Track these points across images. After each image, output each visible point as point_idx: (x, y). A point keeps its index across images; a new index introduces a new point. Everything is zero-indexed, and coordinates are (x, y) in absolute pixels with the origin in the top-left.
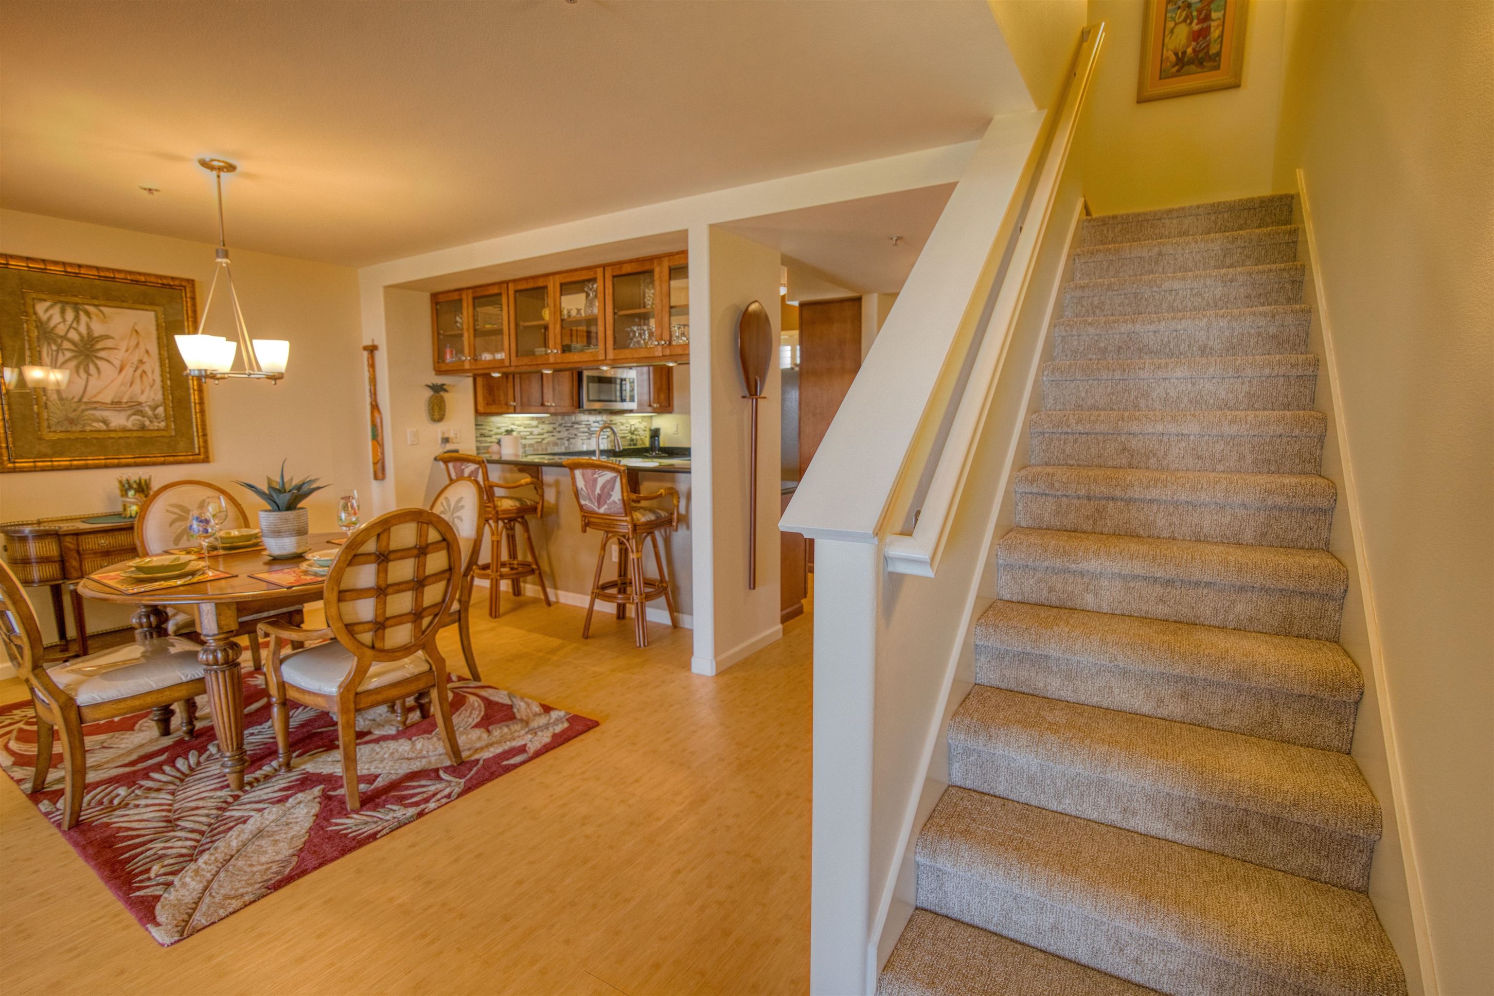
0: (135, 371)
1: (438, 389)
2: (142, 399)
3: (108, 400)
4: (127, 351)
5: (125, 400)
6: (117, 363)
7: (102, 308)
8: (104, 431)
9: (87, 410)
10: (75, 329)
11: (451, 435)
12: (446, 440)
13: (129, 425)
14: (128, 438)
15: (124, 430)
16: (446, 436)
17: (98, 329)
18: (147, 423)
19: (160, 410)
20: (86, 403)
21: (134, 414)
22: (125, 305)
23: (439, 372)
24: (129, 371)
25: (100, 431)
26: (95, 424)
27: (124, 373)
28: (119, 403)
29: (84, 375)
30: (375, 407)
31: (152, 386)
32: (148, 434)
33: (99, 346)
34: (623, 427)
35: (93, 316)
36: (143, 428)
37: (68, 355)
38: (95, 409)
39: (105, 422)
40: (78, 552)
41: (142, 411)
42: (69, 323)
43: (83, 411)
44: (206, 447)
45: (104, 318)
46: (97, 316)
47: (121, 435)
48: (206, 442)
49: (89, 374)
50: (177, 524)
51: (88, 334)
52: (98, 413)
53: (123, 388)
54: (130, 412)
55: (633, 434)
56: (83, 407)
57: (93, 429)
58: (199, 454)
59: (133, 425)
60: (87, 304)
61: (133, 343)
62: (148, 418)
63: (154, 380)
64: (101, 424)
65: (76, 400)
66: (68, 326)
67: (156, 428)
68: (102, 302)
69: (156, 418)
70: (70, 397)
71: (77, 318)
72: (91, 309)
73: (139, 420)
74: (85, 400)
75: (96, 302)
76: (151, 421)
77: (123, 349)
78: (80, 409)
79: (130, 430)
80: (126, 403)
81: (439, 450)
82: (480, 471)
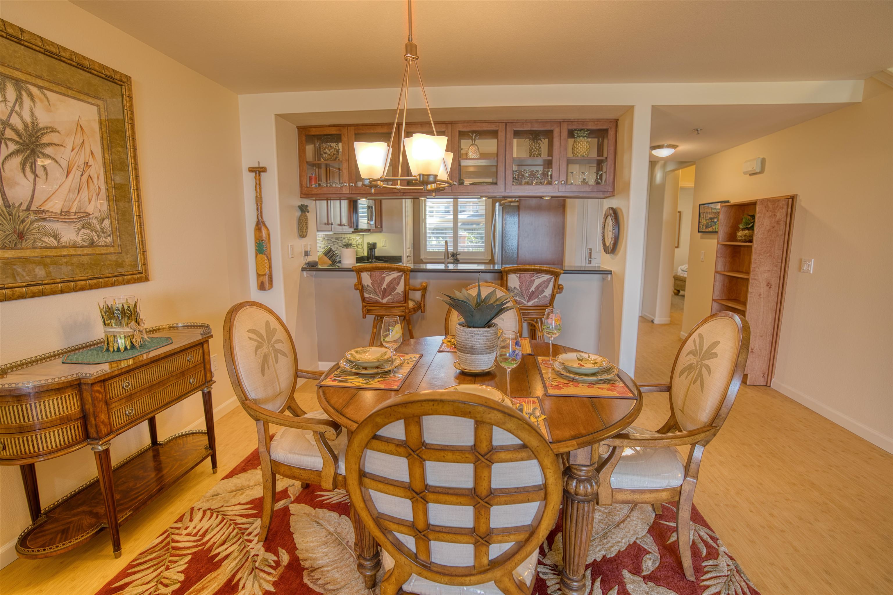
0: (82, 175)
1: (303, 209)
2: (90, 209)
3: (57, 209)
4: (73, 150)
5: (73, 210)
6: (64, 164)
7: (46, 92)
8: (55, 248)
9: (37, 220)
10: (19, 115)
11: (311, 248)
12: (307, 254)
13: (79, 240)
14: (79, 255)
15: (75, 246)
16: (306, 250)
17: (43, 119)
18: (96, 238)
19: (107, 222)
20: (35, 212)
21: (83, 227)
22: (70, 92)
23: (306, 194)
24: (76, 174)
25: (51, 248)
26: (46, 239)
27: (71, 176)
28: (68, 213)
29: (31, 177)
30: (260, 225)
31: (98, 195)
32: (98, 251)
33: (45, 140)
35: (37, 100)
36: (92, 244)
37: (12, 147)
38: (45, 219)
39: (55, 236)
40: (107, 404)
41: (90, 224)
42: (11, 104)
43: (32, 222)
44: (145, 264)
45: (49, 107)
46: (41, 101)
47: (72, 252)
48: (145, 259)
49: (36, 176)
51: (33, 123)
52: (50, 226)
53: (71, 195)
54: (79, 225)
55: (357, 247)
56: (32, 217)
57: (45, 245)
58: (142, 273)
59: (83, 241)
60: (34, 85)
61: (79, 141)
62: (96, 232)
63: (99, 188)
64: (52, 239)
65: (24, 207)
66: (9, 109)
67: (103, 243)
68: (47, 84)
69: (103, 232)
70: (17, 205)
71: (19, 99)
72: (34, 90)
73: (88, 235)
74: (33, 208)
75: (40, 83)
76: (98, 236)
77: (69, 147)
78: (28, 220)
79: (82, 247)
80: (75, 213)
81: (302, 261)
82: (403, 278)
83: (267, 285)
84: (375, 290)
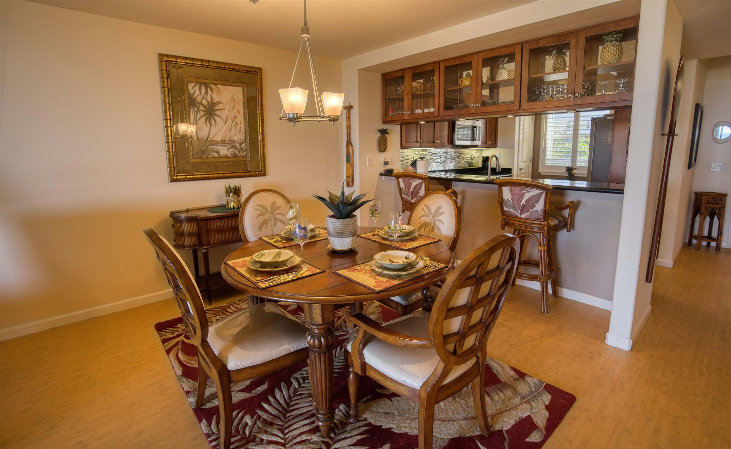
0: (232, 122)
1: (384, 132)
2: (235, 139)
3: (219, 140)
4: (229, 111)
5: (227, 140)
6: (224, 118)
7: (218, 86)
8: (217, 158)
9: (210, 145)
10: (206, 99)
11: (389, 160)
12: (386, 163)
13: (229, 154)
14: (228, 161)
15: (226, 157)
16: (386, 161)
17: (216, 99)
18: (237, 153)
19: (244, 145)
20: (209, 141)
21: (231, 148)
22: (229, 83)
23: (385, 122)
24: (229, 122)
25: (215, 158)
26: (213, 154)
27: (227, 123)
28: (224, 141)
29: (209, 125)
30: (349, 143)
31: (240, 131)
32: (237, 159)
33: (216, 108)
34: (468, 156)
35: (214, 91)
36: (235, 155)
37: (202, 113)
38: (213, 145)
39: (218, 152)
40: (207, 231)
41: (235, 146)
42: (203, 95)
43: (208, 146)
44: (265, 167)
45: (219, 91)
46: (216, 91)
47: (225, 160)
48: (265, 164)
49: (211, 125)
50: (261, 217)
51: (211, 101)
52: (215, 147)
53: (226, 133)
54: (229, 146)
55: (472, 160)
56: (208, 144)
57: (212, 156)
58: (261, 171)
59: (231, 154)
60: (212, 84)
61: (232, 106)
62: (238, 150)
63: (241, 128)
64: (216, 153)
65: (205, 140)
66: (202, 97)
67: (241, 155)
68: (218, 82)
69: (242, 150)
70: (202, 138)
71: (206, 92)
72: (213, 86)
73: (234, 151)
74: (209, 140)
75: (215, 82)
76: (239, 152)
77: (227, 110)
78: (206, 145)
79: (229, 157)
80: (228, 141)
81: (382, 169)
82: (424, 184)
83: (350, 183)
84: (406, 192)
